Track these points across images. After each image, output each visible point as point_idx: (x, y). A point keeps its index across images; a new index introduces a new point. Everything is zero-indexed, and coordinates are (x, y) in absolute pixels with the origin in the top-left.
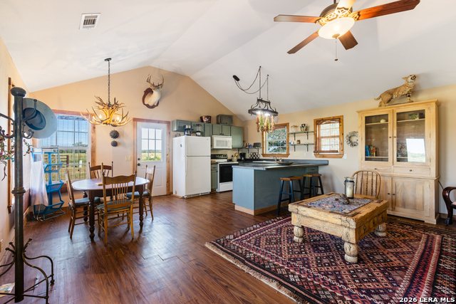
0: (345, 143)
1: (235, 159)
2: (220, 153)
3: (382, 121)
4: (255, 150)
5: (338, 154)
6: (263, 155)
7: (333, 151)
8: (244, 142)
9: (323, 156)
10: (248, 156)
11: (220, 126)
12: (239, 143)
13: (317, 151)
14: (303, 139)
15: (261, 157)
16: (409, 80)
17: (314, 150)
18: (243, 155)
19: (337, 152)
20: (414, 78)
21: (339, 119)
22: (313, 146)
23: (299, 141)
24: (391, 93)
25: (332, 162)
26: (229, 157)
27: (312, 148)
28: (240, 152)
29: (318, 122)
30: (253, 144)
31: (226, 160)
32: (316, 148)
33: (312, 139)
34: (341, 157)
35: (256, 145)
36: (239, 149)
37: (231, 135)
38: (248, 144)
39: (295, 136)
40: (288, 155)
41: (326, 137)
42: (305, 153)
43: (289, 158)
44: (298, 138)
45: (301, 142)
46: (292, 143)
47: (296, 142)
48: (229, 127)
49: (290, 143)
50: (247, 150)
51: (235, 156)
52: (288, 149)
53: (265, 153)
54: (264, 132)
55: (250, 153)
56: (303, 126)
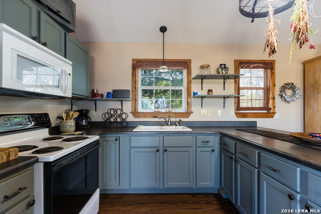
1: (70, 125)
5: (267, 113)
6: (136, 114)
11: (34, 6)
14: (217, 87)
15: (131, 118)
18: (83, 114)
22: (234, 101)
23: (210, 91)
26: (54, 120)
27: (231, 103)
28: (77, 108)
29: (242, 64)
32: (238, 103)
33: (230, 89)
34: (272, 117)
35: (118, 95)
36: (73, 100)
37: (65, 57)
38: (97, 91)
39: (202, 83)
40: (188, 114)
41: (248, 88)
42: (219, 112)
43: (191, 118)
44: (208, 85)
45: (215, 93)
46: (199, 94)
47: (205, 93)
48: (63, 31)
49: (194, 93)
50: (92, 104)
51: (68, 117)
52: (189, 105)
53: (137, 111)
54: (137, 69)
55: (100, 111)
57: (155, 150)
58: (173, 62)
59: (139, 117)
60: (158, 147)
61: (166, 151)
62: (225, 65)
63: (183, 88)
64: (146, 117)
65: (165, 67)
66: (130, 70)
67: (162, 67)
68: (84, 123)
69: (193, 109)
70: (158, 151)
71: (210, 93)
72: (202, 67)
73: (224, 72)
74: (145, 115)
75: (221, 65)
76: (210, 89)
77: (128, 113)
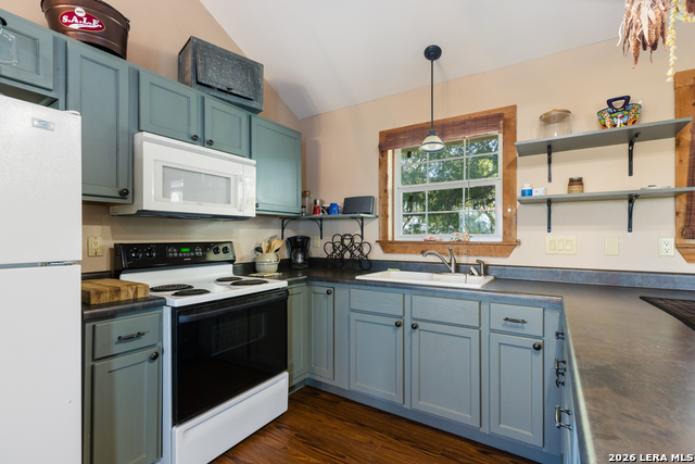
1: (270, 262)
2: (199, 234)
4: (349, 227)
6: (386, 244)
8: (304, 195)
10: (319, 248)
11: (194, 93)
12: (284, 198)
14: (604, 172)
15: (377, 254)
18: (298, 244)
22: (672, 206)
23: (580, 181)
26: (243, 253)
28: (289, 233)
30: (340, 203)
31: (227, 271)
35: (355, 207)
36: (285, 220)
37: (250, 158)
38: (322, 202)
39: (550, 162)
40: (509, 245)
43: (516, 258)
44: (567, 167)
45: (591, 188)
46: (538, 193)
47: (559, 188)
48: (244, 115)
49: (523, 193)
50: (315, 226)
51: (269, 247)
52: (510, 223)
53: (390, 239)
54: (390, 152)
55: (327, 238)
56: (622, 105)
57: (393, 321)
58: (464, 122)
59: (392, 252)
60: (401, 317)
61: (414, 327)
62: (627, 99)
63: (497, 182)
64: (405, 253)
65: (436, 139)
66: (376, 155)
67: (428, 139)
68: (300, 260)
69: (521, 234)
70: (398, 325)
71: (576, 188)
72: (547, 120)
73: (619, 122)
74: (404, 246)
75: (610, 102)
76: (575, 177)
77: (373, 242)
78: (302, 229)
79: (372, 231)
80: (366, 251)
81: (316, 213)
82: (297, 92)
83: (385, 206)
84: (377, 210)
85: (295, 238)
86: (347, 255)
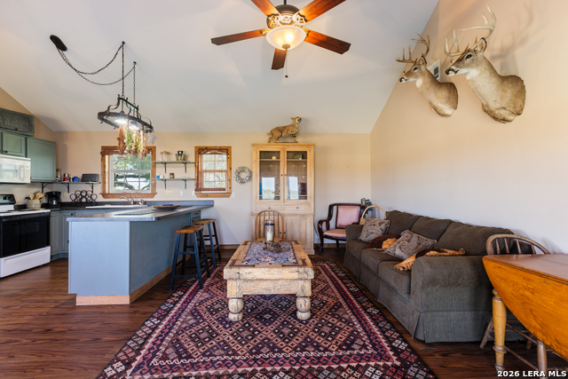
0: (233, 180)
1: (36, 203)
3: (274, 158)
4: (86, 187)
5: (224, 193)
6: (104, 195)
7: (220, 189)
8: (57, 170)
9: (207, 196)
10: (66, 197)
12: (46, 173)
13: (199, 189)
14: (179, 172)
15: (101, 199)
16: (297, 121)
17: (194, 188)
18: (50, 196)
19: (224, 190)
20: (300, 120)
21: (226, 150)
22: (194, 182)
23: (173, 174)
24: (281, 130)
25: (218, 202)
26: (20, 200)
27: (192, 185)
28: (47, 190)
29: (201, 151)
30: (80, 176)
31: (11, 207)
32: (197, 184)
33: (191, 173)
34: (228, 197)
35: (87, 178)
36: (43, 184)
37: (26, 157)
38: (69, 175)
39: (165, 167)
40: (154, 194)
41: (210, 171)
42: (181, 192)
43: (156, 199)
44: (170, 169)
45: (176, 176)
46: (161, 177)
47: (167, 176)
48: (23, 137)
49: (157, 177)
50: (65, 186)
51: (35, 198)
52: (154, 186)
53: (107, 192)
54: (107, 156)
55: (72, 192)
56: (180, 154)
59: (108, 198)
62: (182, 152)
64: (113, 198)
68: (54, 203)
69: (157, 190)
74: (113, 195)
75: (178, 152)
77: (98, 194)
78: (55, 188)
79: (98, 189)
80: (94, 197)
81: (65, 180)
82: (53, 121)
83: (104, 178)
84: (100, 179)
85: (51, 193)
86: (84, 200)
